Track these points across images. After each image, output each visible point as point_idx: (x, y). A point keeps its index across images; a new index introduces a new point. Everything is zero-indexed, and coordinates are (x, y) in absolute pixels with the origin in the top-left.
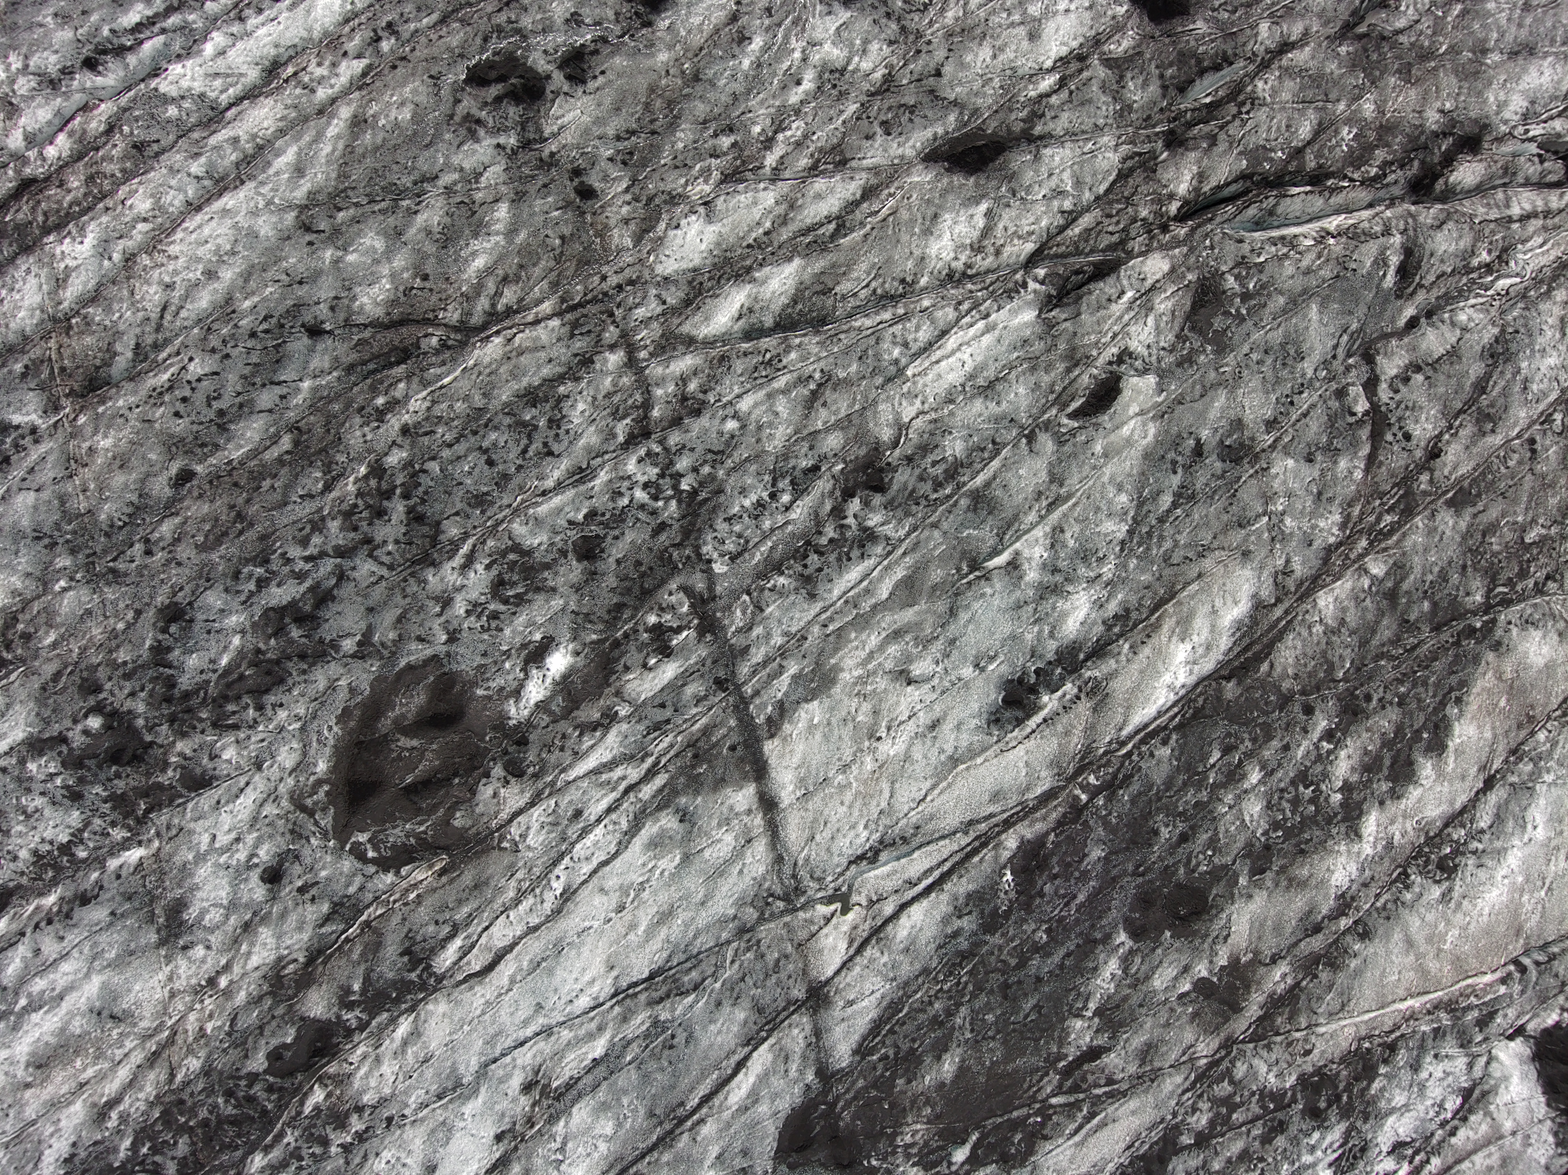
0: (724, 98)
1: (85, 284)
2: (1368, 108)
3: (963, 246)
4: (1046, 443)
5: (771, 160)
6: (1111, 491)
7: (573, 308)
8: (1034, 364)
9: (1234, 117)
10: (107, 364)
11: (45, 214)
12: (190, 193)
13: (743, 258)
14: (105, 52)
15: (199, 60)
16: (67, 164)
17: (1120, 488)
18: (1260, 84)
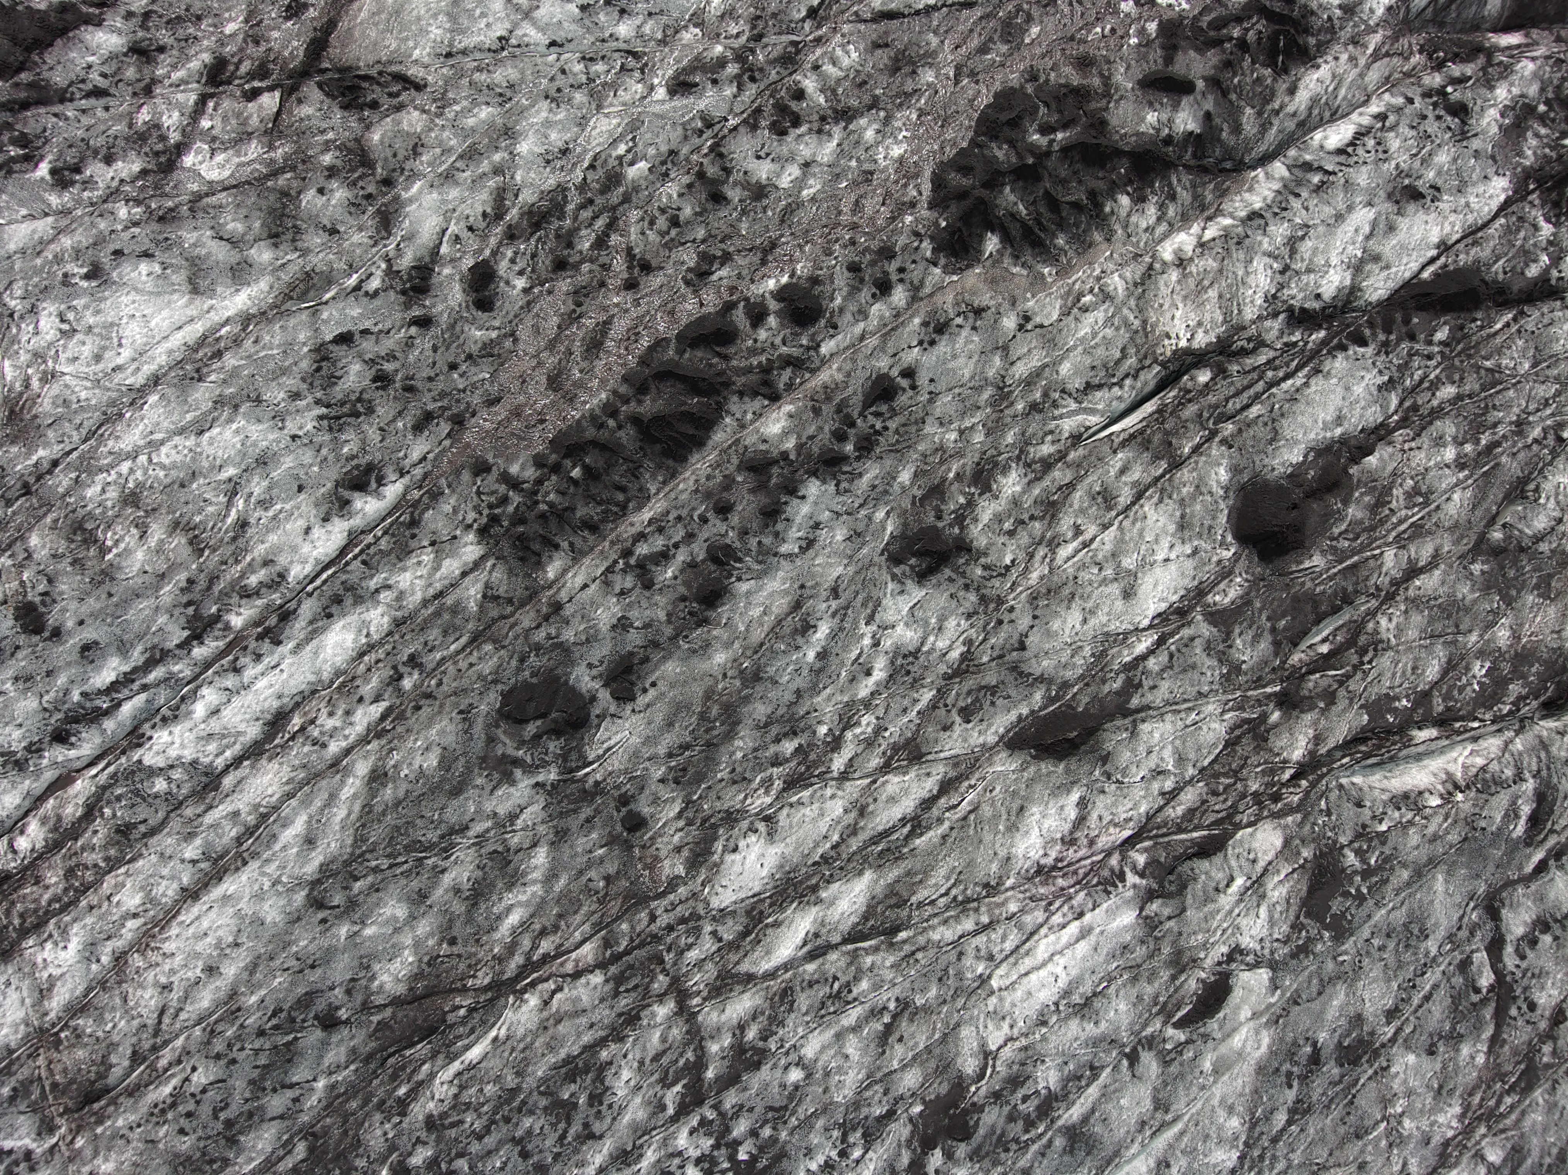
0: (789, 697)
1: (73, 990)
2: (1502, 635)
3: (1053, 840)
4: (1149, 1063)
5: (838, 763)
6: (1222, 1114)
7: (616, 958)
8: (1135, 972)
9: (1356, 668)
10: (102, 1076)
11: (22, 916)
12: (185, 880)
13: (808, 877)
14: (76, 720)
15: (188, 724)
16: (40, 857)
17: (1231, 1110)
18: (1383, 622)
